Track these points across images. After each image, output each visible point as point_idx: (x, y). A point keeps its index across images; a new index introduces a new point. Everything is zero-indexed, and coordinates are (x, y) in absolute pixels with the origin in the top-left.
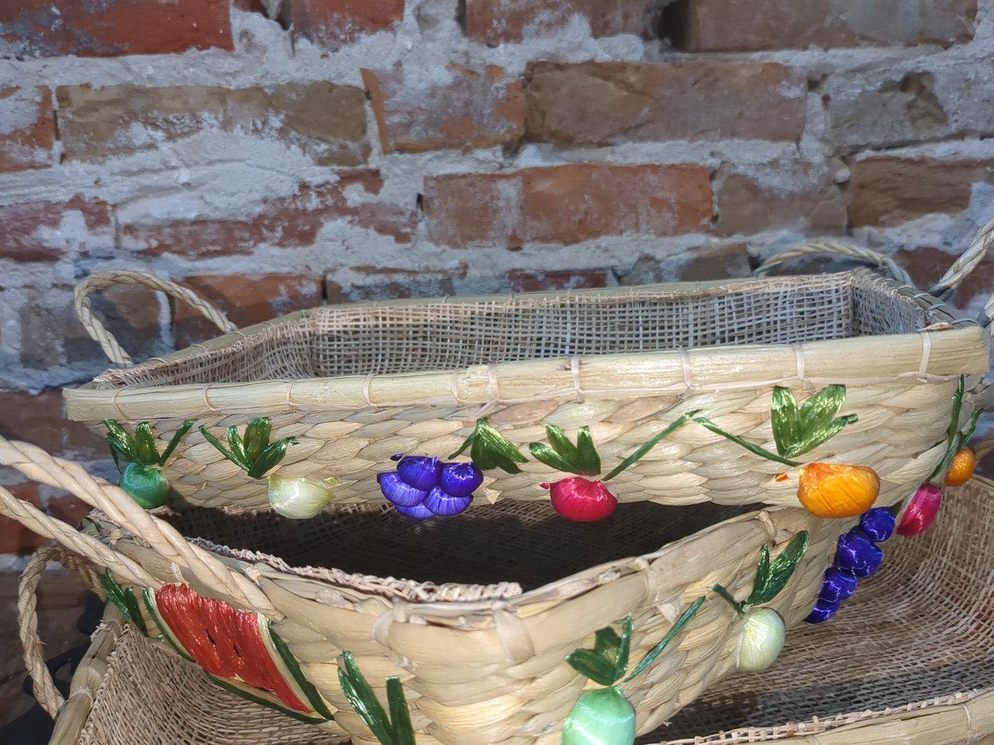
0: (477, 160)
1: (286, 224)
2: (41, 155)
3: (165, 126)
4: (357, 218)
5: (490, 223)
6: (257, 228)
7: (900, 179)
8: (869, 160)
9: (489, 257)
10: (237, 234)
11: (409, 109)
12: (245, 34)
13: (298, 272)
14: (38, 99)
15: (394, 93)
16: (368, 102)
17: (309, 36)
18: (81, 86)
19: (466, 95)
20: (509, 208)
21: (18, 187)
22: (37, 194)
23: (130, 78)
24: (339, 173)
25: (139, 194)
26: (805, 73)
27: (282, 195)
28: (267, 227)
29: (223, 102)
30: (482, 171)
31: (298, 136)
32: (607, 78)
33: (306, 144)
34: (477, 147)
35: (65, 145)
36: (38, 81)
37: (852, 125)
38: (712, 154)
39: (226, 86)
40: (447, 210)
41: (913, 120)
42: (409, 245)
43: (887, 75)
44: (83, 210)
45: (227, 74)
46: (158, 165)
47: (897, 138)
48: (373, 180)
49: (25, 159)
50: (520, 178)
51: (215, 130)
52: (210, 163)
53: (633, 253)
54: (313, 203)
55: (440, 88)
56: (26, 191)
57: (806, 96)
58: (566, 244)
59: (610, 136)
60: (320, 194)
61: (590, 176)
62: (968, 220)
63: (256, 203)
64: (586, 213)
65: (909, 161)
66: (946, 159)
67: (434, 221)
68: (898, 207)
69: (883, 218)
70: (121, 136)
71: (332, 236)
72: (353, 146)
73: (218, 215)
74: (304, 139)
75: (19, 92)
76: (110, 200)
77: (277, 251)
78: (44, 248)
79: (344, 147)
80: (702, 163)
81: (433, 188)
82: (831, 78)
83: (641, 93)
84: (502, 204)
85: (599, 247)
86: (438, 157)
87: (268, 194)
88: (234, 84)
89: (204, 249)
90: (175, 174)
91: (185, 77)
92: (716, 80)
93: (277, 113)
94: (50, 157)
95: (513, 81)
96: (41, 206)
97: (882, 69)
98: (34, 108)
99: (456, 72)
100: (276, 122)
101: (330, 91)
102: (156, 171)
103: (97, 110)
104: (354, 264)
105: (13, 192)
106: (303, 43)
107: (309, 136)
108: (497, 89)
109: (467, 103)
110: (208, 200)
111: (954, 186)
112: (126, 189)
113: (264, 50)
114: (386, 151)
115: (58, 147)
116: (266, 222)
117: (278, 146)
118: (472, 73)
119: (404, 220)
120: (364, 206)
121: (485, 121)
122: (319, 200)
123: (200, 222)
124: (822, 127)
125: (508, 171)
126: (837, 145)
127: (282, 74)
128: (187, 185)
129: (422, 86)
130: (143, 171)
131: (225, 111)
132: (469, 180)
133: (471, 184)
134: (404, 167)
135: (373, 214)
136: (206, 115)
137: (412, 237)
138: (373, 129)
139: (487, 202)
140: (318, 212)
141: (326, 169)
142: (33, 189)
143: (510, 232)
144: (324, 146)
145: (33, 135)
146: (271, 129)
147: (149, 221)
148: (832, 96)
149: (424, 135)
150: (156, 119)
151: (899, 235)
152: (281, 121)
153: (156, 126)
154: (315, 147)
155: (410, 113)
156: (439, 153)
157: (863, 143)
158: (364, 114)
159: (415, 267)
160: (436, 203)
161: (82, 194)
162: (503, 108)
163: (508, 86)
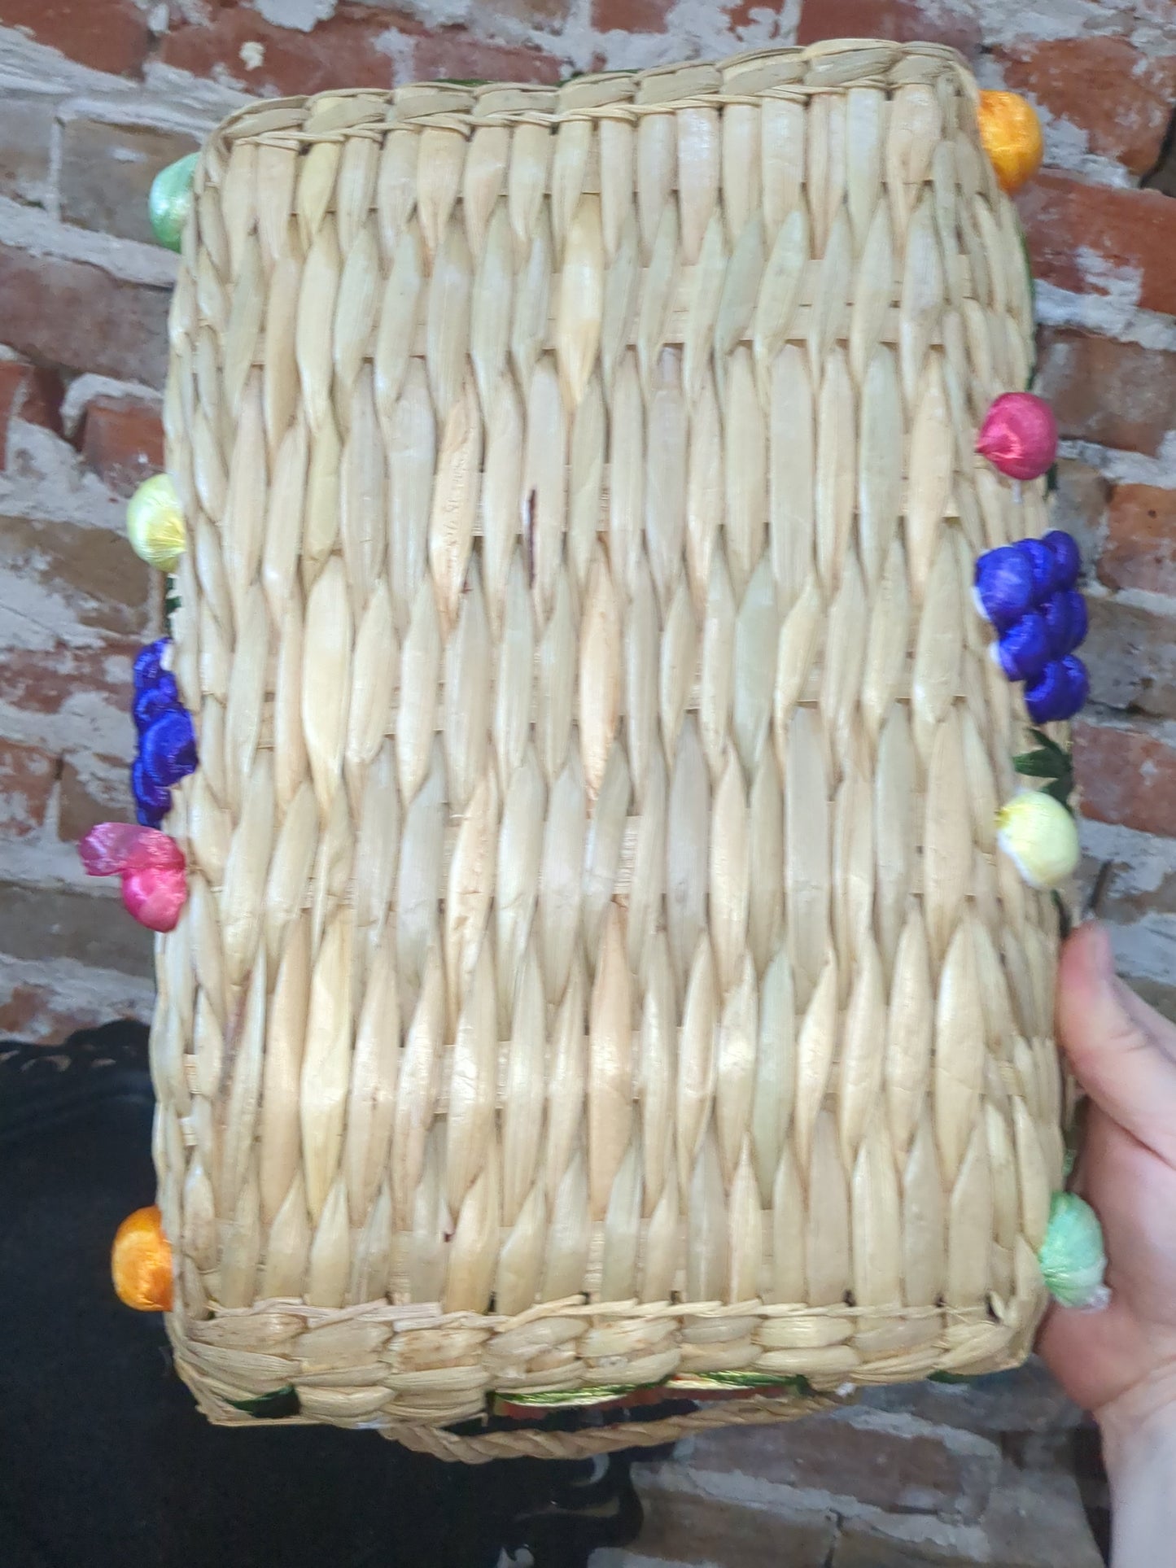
1: (31, 683)
4: (114, 697)
12: (23, 454)
13: (31, 743)
17: (99, 473)
24: (105, 639)
27: (31, 647)
28: (7, 680)
31: (65, 586)
33: (71, 597)
54: (67, 666)
60: (77, 658)
71: (81, 710)
72: (128, 612)
74: (72, 590)
77: (12, 712)
79: (118, 611)
87: (16, 643)
93: (44, 552)
100: (41, 563)
101: (114, 541)
104: (101, 751)
106: (90, 479)
107: (77, 588)
113: (42, 477)
116: (8, 674)
117: (40, 590)
122: (75, 664)
127: (59, 509)
138: (154, 598)
140: (71, 678)
141: (91, 630)
144: (92, 604)
146: (34, 569)
152: (49, 564)
154: (82, 603)
158: (148, 578)
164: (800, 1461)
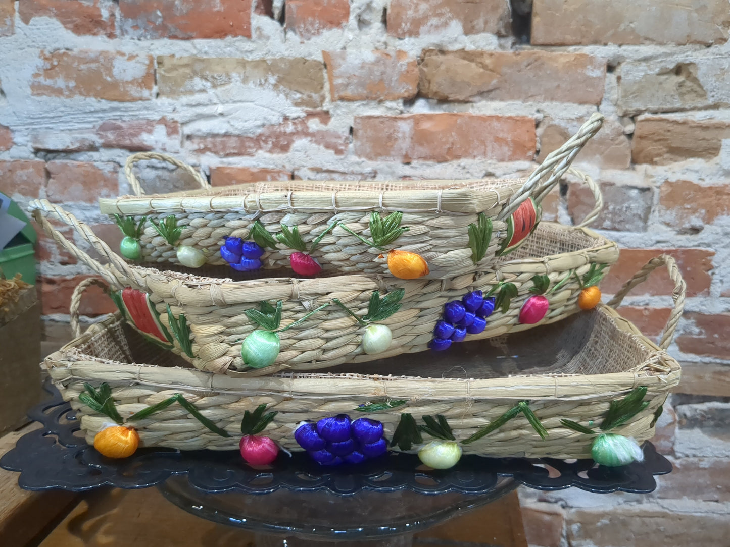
0: (387, 107)
1: (274, 140)
2: (146, 93)
3: (211, 79)
4: (314, 139)
5: (392, 146)
6: (258, 140)
7: (669, 134)
8: (647, 120)
9: (390, 167)
10: (247, 144)
11: (348, 75)
12: (259, 28)
13: (278, 169)
14: (147, 62)
15: (340, 65)
16: (325, 71)
17: (294, 31)
18: (170, 56)
19: (382, 68)
20: (404, 138)
21: (133, 110)
22: (144, 115)
23: (195, 52)
24: (306, 112)
25: (195, 118)
26: (605, 61)
27: (273, 123)
28: (263, 141)
29: (244, 67)
30: (389, 115)
31: (285, 89)
32: (472, 61)
33: (288, 94)
34: (386, 100)
35: (159, 88)
36: (148, 52)
37: (636, 96)
38: (538, 111)
39: (246, 59)
40: (367, 137)
41: (682, 95)
42: (342, 157)
43: (663, 64)
44: (166, 125)
45: (246, 52)
46: (206, 102)
47: (668, 106)
48: (325, 116)
49: (137, 95)
50: (412, 120)
51: (239, 84)
52: (234, 102)
53: (481, 171)
54: (290, 128)
55: (367, 64)
56: (138, 113)
57: (605, 77)
58: (439, 162)
59: (471, 96)
60: (294, 123)
61: (456, 120)
62: (717, 164)
63: (258, 127)
64: (453, 144)
65: (675, 122)
66: (703, 122)
67: (359, 143)
68: (668, 152)
69: (655, 159)
70: (188, 85)
71: (299, 148)
72: (315, 96)
73: (237, 132)
74: (288, 91)
75: (138, 58)
76: (180, 120)
77: (268, 155)
78: (143, 145)
79: (310, 97)
80: (530, 117)
81: (359, 123)
82: (623, 65)
83: (491, 70)
84: (400, 135)
85: (459, 165)
86: (363, 105)
87: (266, 122)
88: (250, 58)
89: (228, 152)
90: (215, 108)
91: (225, 53)
92: (543, 64)
93: (273, 75)
94: (151, 95)
95: (412, 60)
96: (144, 122)
97: (659, 60)
98: (145, 67)
99: (378, 54)
100: (272, 80)
101: (304, 63)
102: (206, 105)
103: (177, 70)
104: (310, 166)
105: (131, 113)
106: (290, 34)
107: (290, 89)
108: (401, 65)
109: (383, 73)
110: (232, 123)
111: (708, 140)
112: (189, 115)
113: (268, 38)
114: (333, 101)
115: (155, 89)
116: (263, 138)
117: (273, 94)
118: (387, 55)
119: (341, 142)
120: (318, 131)
121: (392, 84)
122: (293, 127)
123: (227, 135)
124: (615, 97)
125: (405, 115)
126: (625, 109)
127: (278, 52)
128: (221, 114)
129: (357, 62)
130: (199, 105)
131: (245, 72)
132: (382, 120)
133: (382, 122)
134: (344, 110)
135: (323, 137)
136: (234, 75)
137: (345, 152)
138: (327, 86)
139: (391, 134)
140: (293, 134)
141: (299, 109)
142: (141, 112)
143: (404, 153)
144: (298, 95)
145: (143, 82)
146: (270, 84)
147: (199, 133)
148: (623, 76)
149: (355, 92)
150: (208, 75)
151: (666, 171)
152: (275, 80)
153: (206, 79)
154: (293, 96)
155: (348, 78)
156: (364, 103)
157: (644, 109)
158: (322, 77)
159: (346, 170)
160: (360, 132)
161: (165, 116)
162: (405, 76)
163: (408, 63)
164: (719, 487)
